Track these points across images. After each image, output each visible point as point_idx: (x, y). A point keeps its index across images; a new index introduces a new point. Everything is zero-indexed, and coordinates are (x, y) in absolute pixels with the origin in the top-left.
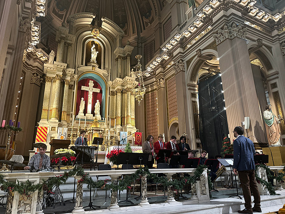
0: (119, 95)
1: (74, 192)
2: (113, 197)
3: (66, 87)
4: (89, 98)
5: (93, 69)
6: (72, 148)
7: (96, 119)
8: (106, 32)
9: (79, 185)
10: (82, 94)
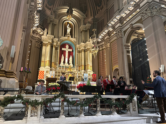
0: (83, 52)
1: (59, 107)
2: (81, 110)
3: (54, 49)
4: (66, 54)
5: (68, 38)
6: (58, 82)
7: (70, 66)
8: (75, 17)
9: (62, 103)
10: (63, 53)
